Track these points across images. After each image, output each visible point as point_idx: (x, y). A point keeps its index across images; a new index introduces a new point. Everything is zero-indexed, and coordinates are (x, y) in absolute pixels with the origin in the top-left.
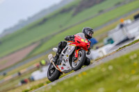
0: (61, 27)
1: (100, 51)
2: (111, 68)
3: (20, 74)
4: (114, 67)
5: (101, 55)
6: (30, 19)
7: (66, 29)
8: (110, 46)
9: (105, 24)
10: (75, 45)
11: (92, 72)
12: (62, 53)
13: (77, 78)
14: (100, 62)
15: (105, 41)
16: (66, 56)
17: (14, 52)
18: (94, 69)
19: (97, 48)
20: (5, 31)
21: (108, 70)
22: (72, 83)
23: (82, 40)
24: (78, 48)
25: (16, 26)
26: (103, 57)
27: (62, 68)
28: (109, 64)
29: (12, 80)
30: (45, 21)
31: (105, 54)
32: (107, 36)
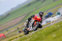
0: (37, 7)
1: (54, 18)
2: (58, 26)
3: (18, 28)
4: (60, 26)
5: (54, 20)
6: (23, 4)
8: (58, 16)
9: (56, 6)
10: (35, 20)
11: (50, 27)
12: (29, 23)
13: (44, 30)
14: (54, 23)
15: (56, 13)
16: (31, 24)
17: (15, 19)
18: (51, 26)
19: (53, 17)
20: (12, 9)
21: (57, 27)
22: (41, 32)
23: (38, 17)
24: (36, 21)
25: (17, 7)
26: (55, 21)
27: (29, 29)
28: (58, 24)
29: (15, 31)
30: (29, 4)
31: (56, 19)
32: (57, 11)
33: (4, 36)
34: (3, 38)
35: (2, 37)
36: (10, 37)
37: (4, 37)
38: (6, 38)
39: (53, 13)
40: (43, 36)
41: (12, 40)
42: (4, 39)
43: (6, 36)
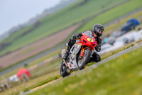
0: (103, 7)
7: (108, 10)
10: (81, 44)
11: (134, 54)
13: (118, 60)
16: (73, 54)
17: (54, 34)
18: (136, 51)
19: (139, 29)
20: (46, 11)
22: (113, 65)
23: (88, 39)
24: (84, 47)
25: (57, 6)
27: (71, 66)
33: (28, 73)
34: (24, 78)
35: (22, 76)
36: (41, 76)
37: (27, 77)
38: (32, 78)
39: (139, 20)
40: (118, 74)
41: (47, 82)
42: (27, 81)
43: (33, 75)
